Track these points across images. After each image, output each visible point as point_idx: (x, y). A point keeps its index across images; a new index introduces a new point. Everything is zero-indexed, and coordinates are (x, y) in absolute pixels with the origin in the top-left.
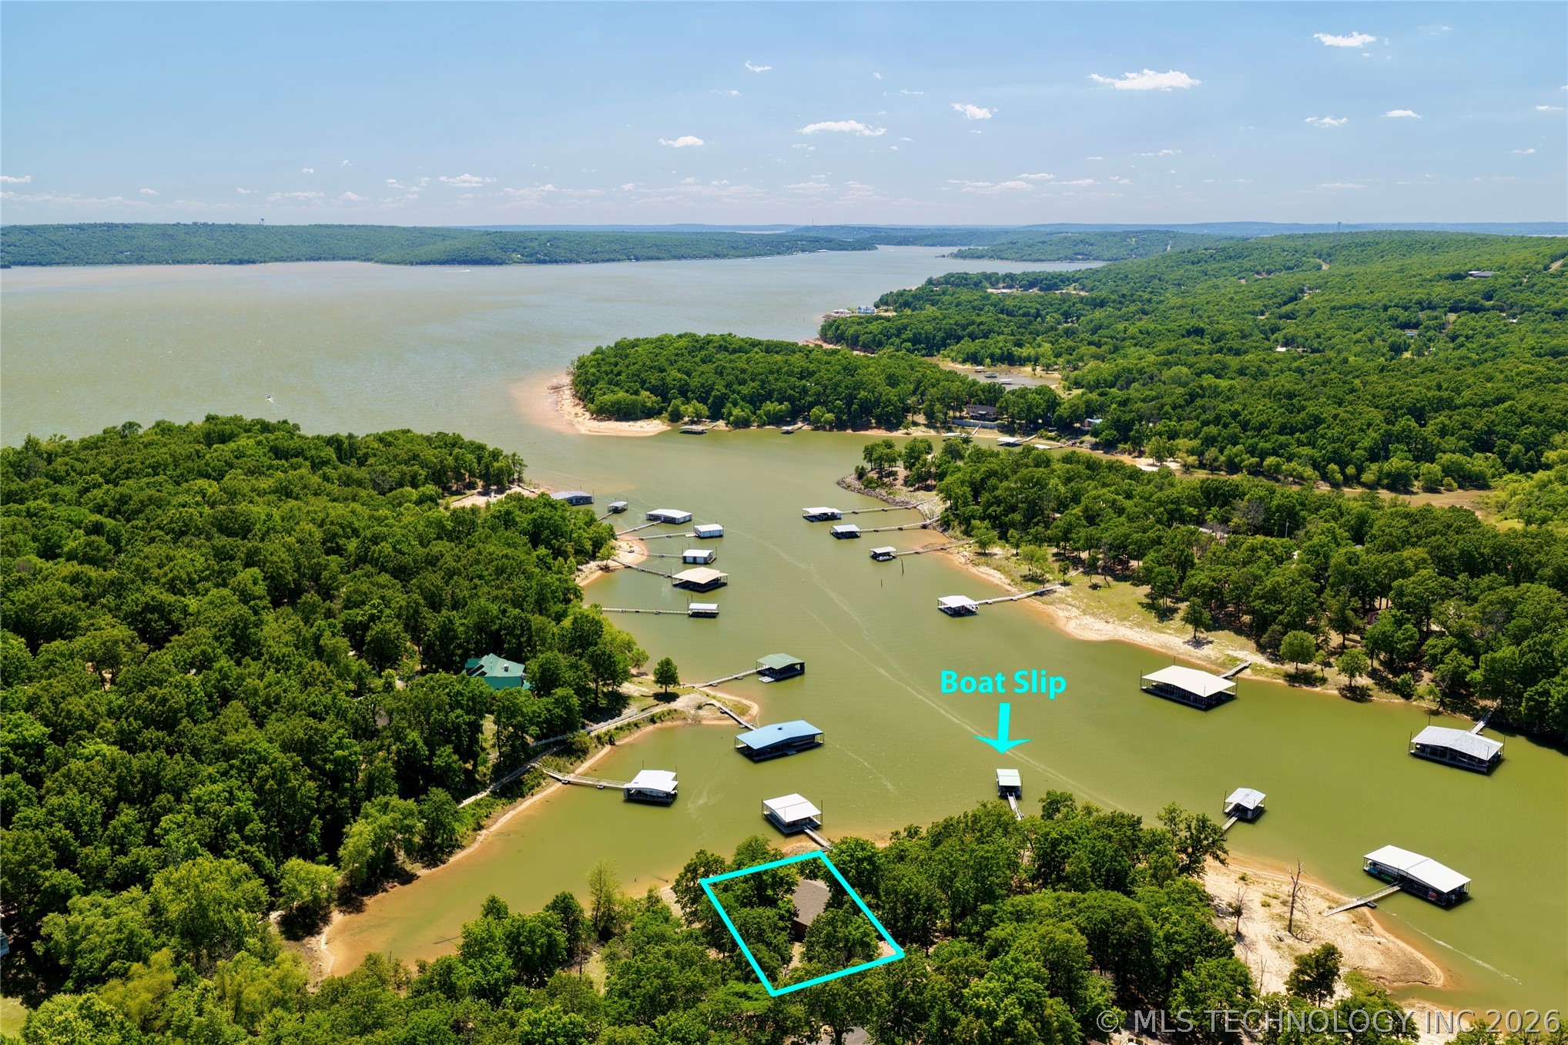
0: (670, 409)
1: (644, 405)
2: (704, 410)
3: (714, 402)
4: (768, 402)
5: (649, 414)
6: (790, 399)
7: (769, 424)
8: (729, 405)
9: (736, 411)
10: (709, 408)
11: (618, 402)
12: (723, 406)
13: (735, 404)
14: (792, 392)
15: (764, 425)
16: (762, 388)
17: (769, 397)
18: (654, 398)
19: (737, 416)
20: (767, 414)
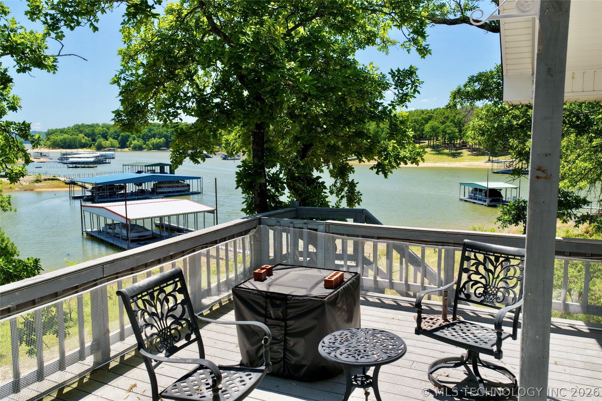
0: (96, 144)
1: (80, 141)
2: (116, 143)
3: (122, 139)
4: (153, 138)
5: (83, 146)
6: (165, 137)
7: (153, 149)
8: (131, 139)
9: (135, 142)
10: (119, 143)
11: (65, 139)
12: (127, 141)
13: (134, 139)
14: (166, 133)
15: (151, 149)
16: (149, 132)
17: (154, 136)
18: (86, 138)
19: (135, 145)
20: (153, 145)
